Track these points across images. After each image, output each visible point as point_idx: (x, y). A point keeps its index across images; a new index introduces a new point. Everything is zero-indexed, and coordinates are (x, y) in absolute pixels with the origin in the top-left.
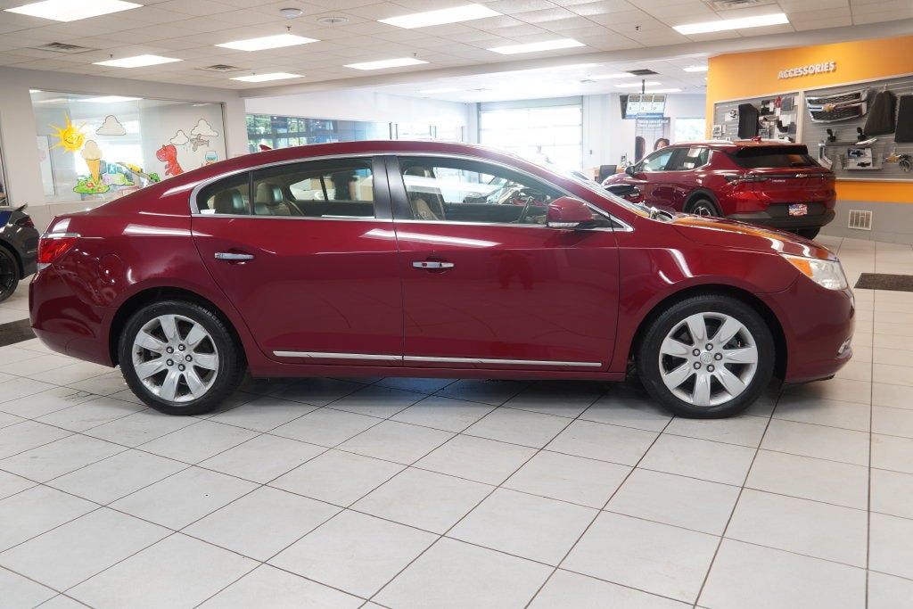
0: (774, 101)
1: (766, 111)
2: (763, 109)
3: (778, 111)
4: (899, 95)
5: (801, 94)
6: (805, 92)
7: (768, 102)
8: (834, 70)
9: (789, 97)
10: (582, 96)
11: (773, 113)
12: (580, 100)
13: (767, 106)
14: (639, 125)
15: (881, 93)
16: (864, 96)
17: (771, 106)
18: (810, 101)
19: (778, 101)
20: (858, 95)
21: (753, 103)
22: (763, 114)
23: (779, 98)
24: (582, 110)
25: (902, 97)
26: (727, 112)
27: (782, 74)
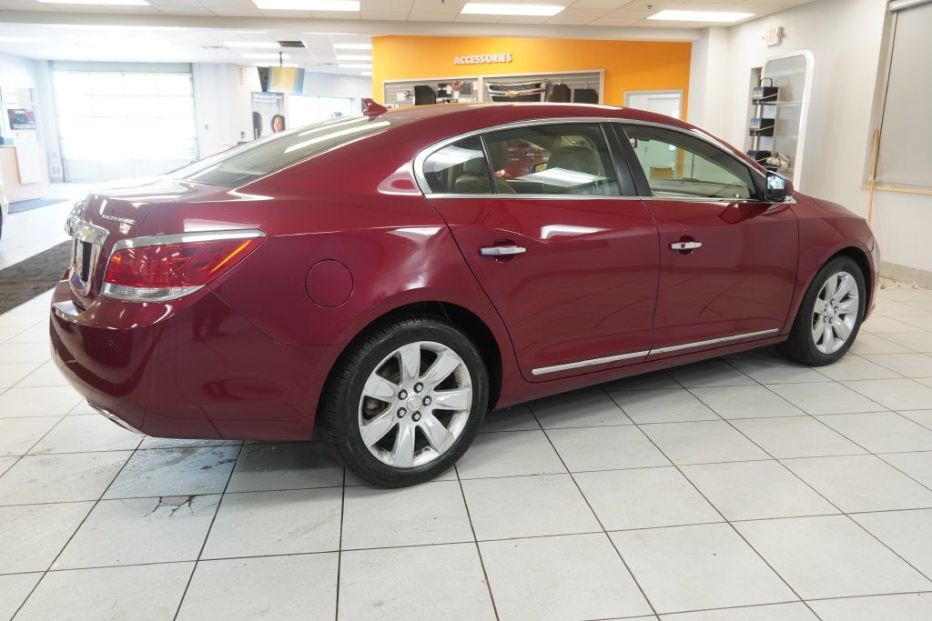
0: (451, 84)
1: (443, 94)
2: (441, 91)
3: (456, 95)
4: (572, 88)
5: (481, 80)
6: (484, 78)
7: (444, 85)
8: (510, 62)
9: (468, 82)
10: (191, 64)
11: (450, 96)
12: (189, 68)
13: (444, 89)
14: (255, 100)
15: (557, 86)
16: (543, 86)
17: (449, 90)
18: (491, 87)
19: (456, 84)
20: (538, 85)
21: (430, 85)
22: (440, 96)
23: (457, 82)
24: (192, 79)
25: (576, 90)
26: (399, 92)
27: (457, 60)
